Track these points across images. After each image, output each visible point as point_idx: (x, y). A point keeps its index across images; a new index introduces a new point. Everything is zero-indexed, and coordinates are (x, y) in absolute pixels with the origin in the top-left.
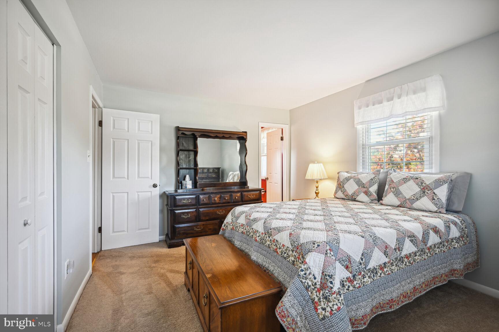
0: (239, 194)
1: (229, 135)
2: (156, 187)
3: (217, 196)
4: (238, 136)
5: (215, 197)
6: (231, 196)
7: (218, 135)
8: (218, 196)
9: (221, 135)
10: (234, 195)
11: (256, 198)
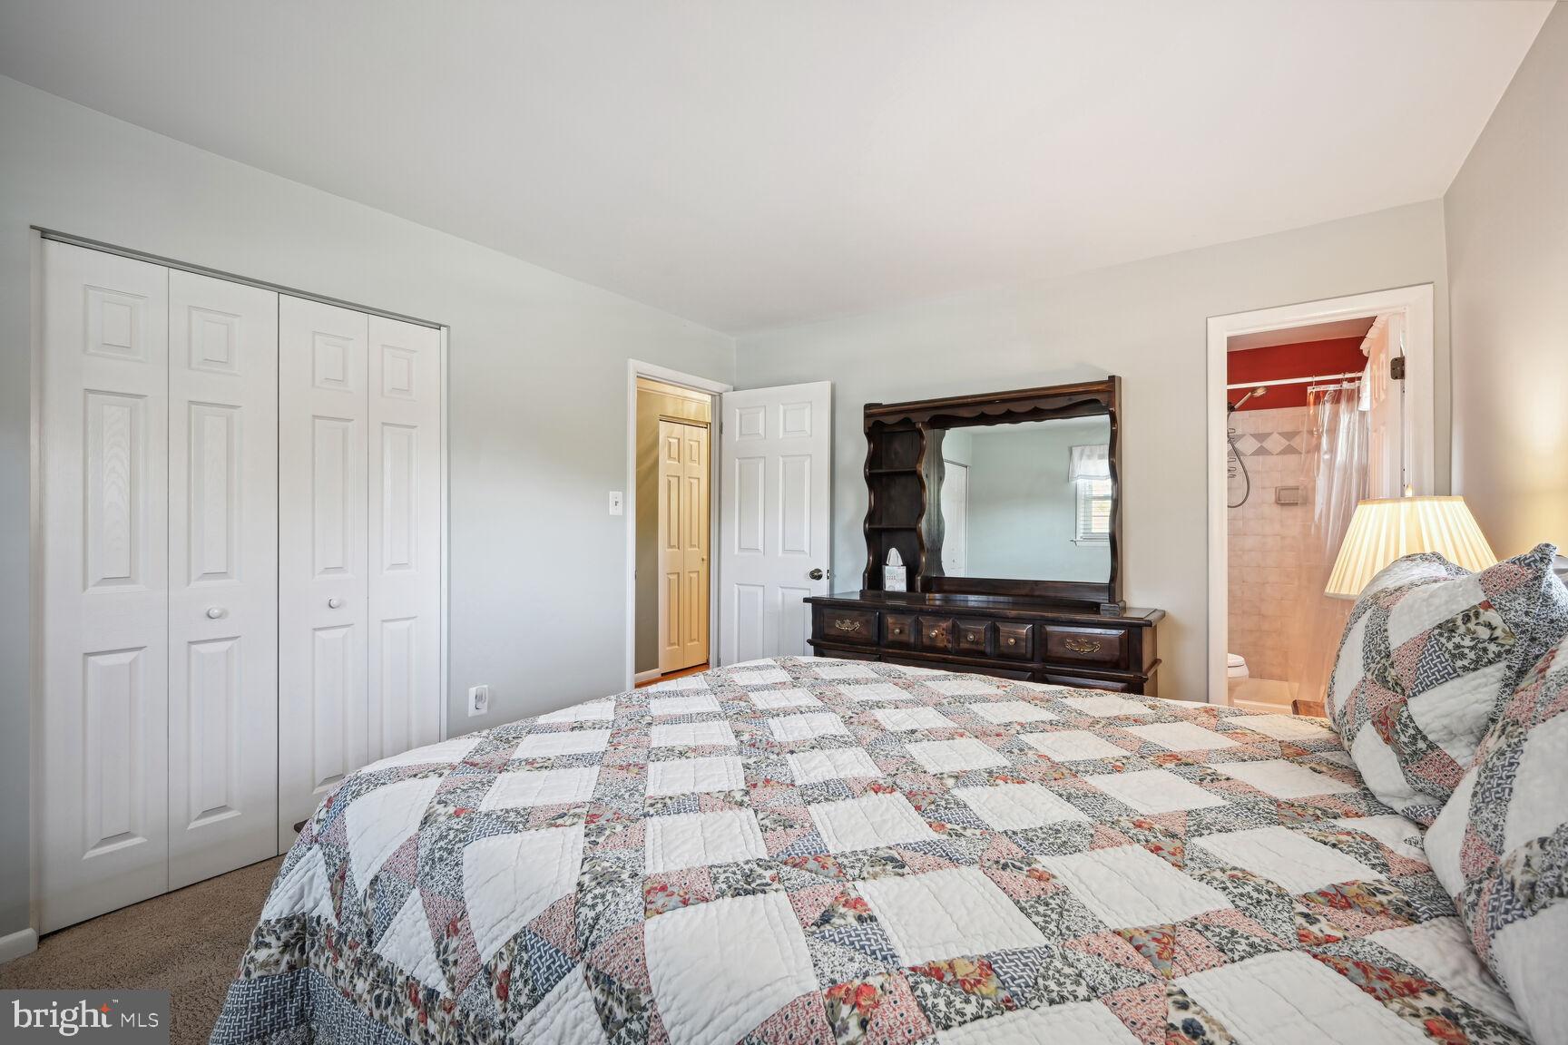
0: (1025, 630)
1: (1027, 402)
2: (819, 577)
3: (941, 624)
4: (1070, 399)
5: (933, 627)
6: (996, 630)
7: (988, 410)
8: (944, 625)
9: (1001, 409)
10: (1004, 628)
11: (1107, 658)
